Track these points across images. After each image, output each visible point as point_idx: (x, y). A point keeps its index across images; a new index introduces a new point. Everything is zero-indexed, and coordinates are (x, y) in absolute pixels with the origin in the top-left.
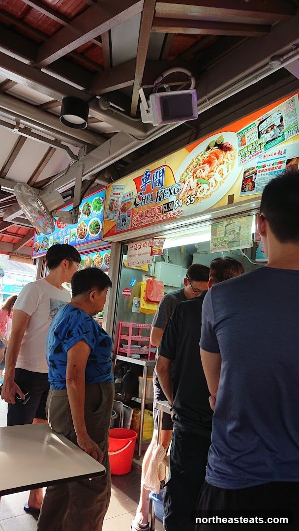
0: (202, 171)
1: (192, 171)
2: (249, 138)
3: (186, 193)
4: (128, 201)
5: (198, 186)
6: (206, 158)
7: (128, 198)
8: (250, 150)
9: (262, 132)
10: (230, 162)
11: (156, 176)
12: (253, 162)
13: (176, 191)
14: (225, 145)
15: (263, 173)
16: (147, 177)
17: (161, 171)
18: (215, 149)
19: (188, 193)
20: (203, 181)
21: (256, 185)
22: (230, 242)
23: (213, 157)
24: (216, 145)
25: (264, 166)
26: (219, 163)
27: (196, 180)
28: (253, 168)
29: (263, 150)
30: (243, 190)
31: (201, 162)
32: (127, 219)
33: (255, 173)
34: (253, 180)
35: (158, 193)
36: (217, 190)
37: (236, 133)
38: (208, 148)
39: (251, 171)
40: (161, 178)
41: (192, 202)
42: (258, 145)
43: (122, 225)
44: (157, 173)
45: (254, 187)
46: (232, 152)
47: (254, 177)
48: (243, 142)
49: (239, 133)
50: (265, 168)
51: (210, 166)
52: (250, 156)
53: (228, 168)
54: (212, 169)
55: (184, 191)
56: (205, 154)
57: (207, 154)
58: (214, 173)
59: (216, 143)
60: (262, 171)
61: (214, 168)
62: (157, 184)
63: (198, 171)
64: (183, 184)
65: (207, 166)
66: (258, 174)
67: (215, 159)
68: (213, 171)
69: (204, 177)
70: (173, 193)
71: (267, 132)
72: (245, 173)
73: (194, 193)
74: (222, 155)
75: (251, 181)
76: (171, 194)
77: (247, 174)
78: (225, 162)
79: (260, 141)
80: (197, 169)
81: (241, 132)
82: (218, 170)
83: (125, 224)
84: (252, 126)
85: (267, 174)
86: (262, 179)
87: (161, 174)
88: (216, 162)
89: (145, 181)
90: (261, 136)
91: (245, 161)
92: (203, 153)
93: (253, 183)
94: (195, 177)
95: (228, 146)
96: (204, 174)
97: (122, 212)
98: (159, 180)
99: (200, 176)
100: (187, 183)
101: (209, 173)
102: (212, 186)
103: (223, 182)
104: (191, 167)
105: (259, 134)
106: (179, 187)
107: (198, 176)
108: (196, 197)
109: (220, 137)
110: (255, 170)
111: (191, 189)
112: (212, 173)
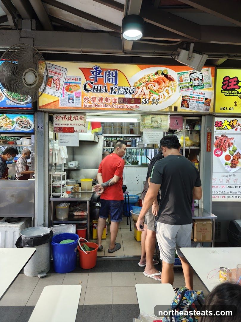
0: (153, 86)
1: (145, 83)
2: (185, 79)
3: (141, 96)
4: (74, 84)
5: (151, 94)
6: (155, 79)
7: (74, 81)
8: (185, 86)
9: (192, 79)
10: (173, 88)
11: (109, 75)
12: (188, 93)
13: (131, 92)
14: (169, 76)
15: (193, 101)
16: (98, 72)
17: (114, 73)
18: (162, 76)
19: (142, 96)
20: (154, 92)
21: (189, 105)
22: (155, 127)
23: (161, 80)
24: (163, 73)
25: (194, 97)
26: (165, 86)
27: (149, 90)
28: (188, 96)
29: (193, 89)
30: (182, 106)
31: (152, 80)
32: (75, 98)
33: (189, 99)
34: (188, 103)
35: (112, 88)
36: (165, 101)
37: (176, 73)
38: (157, 73)
39: (187, 98)
40: (114, 78)
41: (146, 103)
42: (190, 85)
43: (69, 103)
44: (109, 72)
45: (189, 106)
46: (174, 83)
47: (188, 101)
48: (181, 80)
49: (179, 73)
50: (194, 99)
51: (159, 85)
52: (185, 89)
53: (172, 91)
54: (161, 87)
55: (139, 93)
56: (154, 76)
57: (156, 77)
58: (162, 90)
59: (163, 72)
60: (193, 99)
61: (162, 87)
62: (111, 81)
63: (150, 85)
64: (138, 89)
65: (157, 84)
66: (190, 100)
67: (163, 82)
68: (161, 89)
69: (155, 90)
70: (128, 92)
71: (195, 80)
72: (183, 97)
73: (148, 97)
74: (167, 81)
75: (187, 102)
76: (127, 93)
77: (184, 98)
78: (170, 87)
79: (191, 84)
80: (149, 84)
81: (180, 73)
82: (165, 90)
83: (73, 102)
84: (186, 73)
85: (195, 102)
86: (193, 103)
87: (114, 75)
88: (163, 84)
89: (95, 74)
90: (192, 81)
91: (183, 90)
92: (152, 75)
93: (188, 105)
94: (147, 88)
95: (172, 78)
96: (155, 88)
97: (67, 91)
98: (113, 79)
99: (152, 89)
100: (141, 89)
101: (159, 89)
102: (162, 98)
103: (169, 98)
104: (144, 80)
105: (191, 79)
106: (134, 90)
107: (150, 88)
108: (149, 101)
109: (166, 70)
110: (189, 97)
111: (144, 94)
112: (161, 90)
